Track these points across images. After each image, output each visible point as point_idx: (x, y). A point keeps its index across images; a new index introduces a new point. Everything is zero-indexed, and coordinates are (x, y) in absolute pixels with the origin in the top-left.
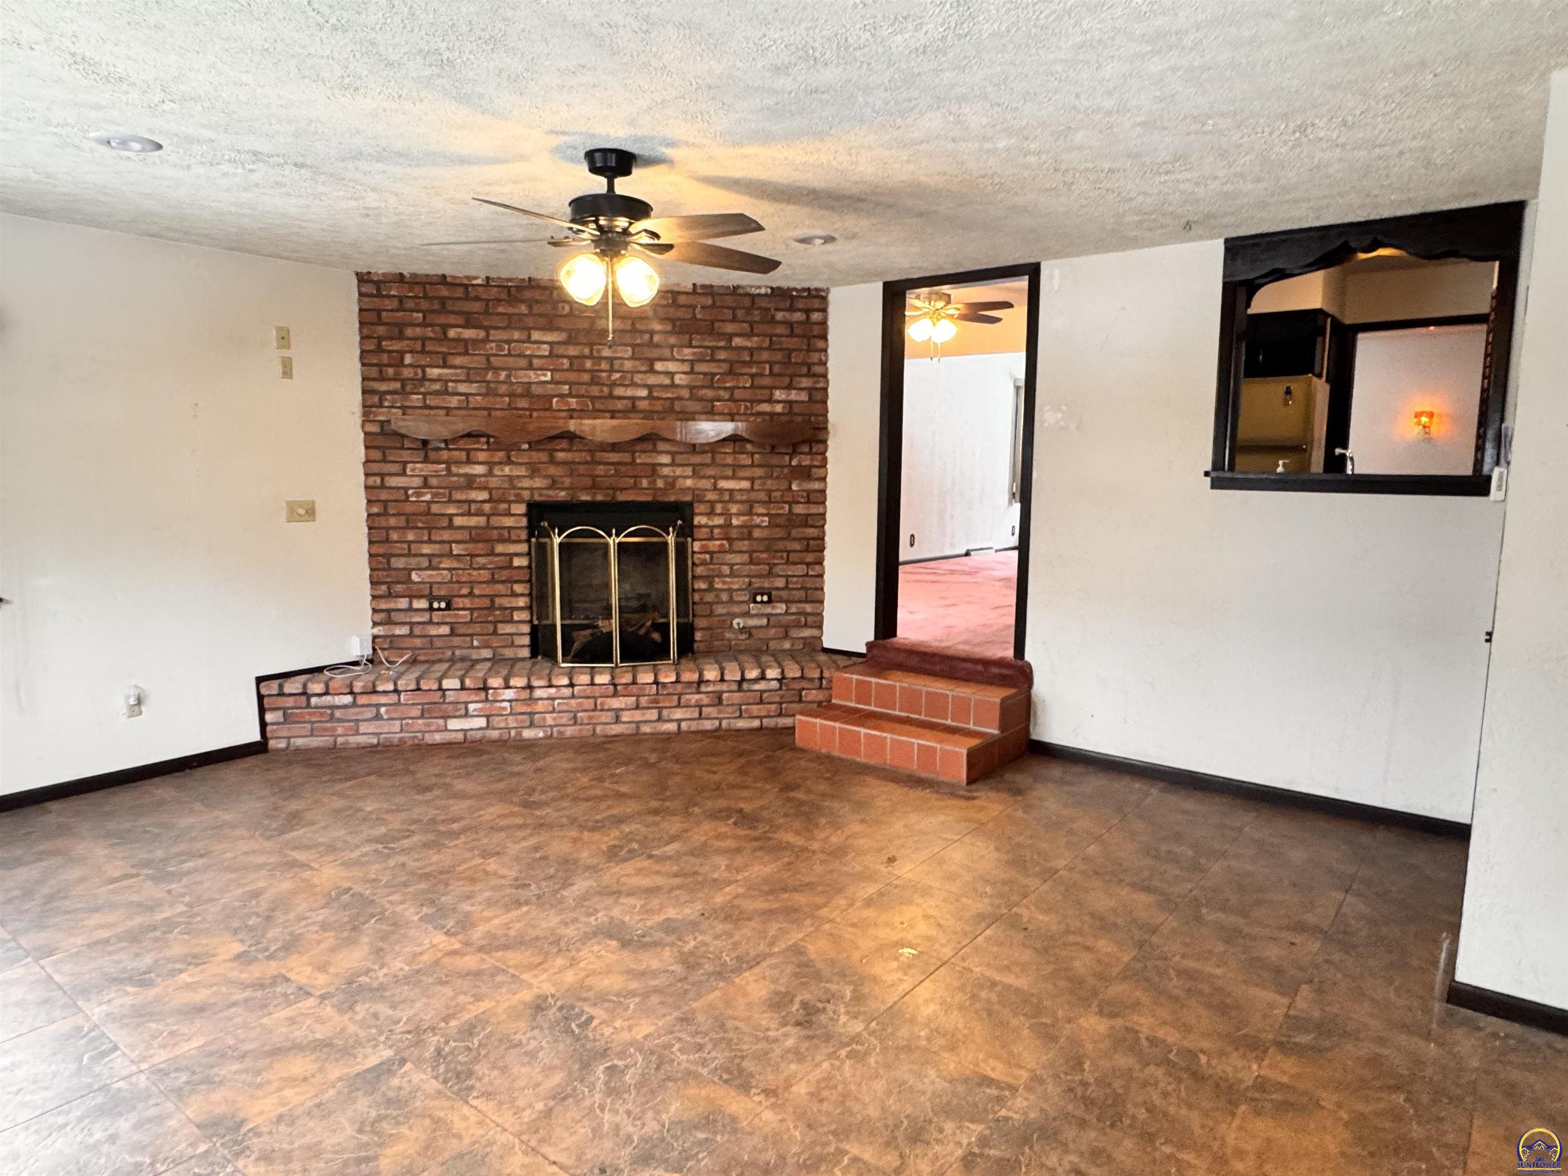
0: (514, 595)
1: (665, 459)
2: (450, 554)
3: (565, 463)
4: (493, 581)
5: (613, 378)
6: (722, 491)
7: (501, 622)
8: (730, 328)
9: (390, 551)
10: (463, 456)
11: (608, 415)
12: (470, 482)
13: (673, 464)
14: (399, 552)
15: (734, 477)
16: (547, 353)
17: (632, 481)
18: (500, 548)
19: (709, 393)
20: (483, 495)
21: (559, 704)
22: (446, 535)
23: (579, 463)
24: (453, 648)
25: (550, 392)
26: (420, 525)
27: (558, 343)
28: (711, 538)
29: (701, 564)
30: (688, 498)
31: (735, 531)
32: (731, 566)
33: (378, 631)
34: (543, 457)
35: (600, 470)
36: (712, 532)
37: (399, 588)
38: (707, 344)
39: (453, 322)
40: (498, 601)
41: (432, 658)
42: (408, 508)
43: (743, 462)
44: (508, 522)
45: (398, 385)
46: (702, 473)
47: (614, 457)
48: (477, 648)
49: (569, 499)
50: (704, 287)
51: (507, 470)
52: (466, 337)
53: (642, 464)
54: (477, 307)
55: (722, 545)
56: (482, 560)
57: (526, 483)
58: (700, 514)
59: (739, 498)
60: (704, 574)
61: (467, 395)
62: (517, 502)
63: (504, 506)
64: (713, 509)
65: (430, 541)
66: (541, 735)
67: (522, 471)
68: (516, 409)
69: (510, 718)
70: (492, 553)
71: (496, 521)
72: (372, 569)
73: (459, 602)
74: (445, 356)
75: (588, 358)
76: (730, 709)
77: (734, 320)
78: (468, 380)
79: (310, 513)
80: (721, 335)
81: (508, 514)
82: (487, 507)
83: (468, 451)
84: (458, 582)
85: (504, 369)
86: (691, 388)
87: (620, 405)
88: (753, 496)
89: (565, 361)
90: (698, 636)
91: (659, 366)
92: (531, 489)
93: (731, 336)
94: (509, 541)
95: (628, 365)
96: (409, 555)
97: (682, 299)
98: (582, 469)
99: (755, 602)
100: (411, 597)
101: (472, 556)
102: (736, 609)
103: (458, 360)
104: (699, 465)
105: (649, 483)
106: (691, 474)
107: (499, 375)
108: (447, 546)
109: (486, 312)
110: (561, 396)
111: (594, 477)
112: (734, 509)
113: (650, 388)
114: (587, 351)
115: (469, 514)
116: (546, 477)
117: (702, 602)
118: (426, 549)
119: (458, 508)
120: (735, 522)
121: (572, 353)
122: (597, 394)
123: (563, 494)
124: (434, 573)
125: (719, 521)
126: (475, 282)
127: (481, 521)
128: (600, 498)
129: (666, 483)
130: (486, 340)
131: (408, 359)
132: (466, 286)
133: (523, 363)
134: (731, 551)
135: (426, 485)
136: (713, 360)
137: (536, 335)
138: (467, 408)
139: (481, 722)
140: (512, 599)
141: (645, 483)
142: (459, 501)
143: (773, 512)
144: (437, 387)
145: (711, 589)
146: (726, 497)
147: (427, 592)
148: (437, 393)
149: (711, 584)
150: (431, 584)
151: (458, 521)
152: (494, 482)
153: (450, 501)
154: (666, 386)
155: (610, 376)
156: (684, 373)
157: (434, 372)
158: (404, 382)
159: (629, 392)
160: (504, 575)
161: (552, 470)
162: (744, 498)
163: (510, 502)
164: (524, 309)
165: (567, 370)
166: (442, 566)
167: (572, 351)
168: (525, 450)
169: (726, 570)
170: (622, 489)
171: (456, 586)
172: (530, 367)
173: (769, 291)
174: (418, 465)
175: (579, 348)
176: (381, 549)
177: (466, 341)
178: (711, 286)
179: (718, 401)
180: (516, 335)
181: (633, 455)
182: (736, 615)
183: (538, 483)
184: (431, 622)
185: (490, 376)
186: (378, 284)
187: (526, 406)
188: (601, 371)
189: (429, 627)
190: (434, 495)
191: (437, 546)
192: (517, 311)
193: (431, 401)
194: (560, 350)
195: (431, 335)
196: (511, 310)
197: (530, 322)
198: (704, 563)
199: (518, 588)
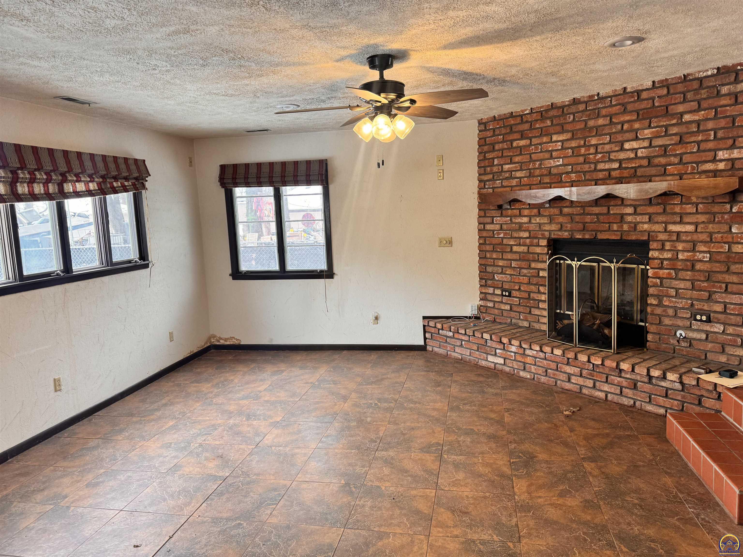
0: (539, 292)
1: (630, 210)
2: (510, 267)
3: (569, 214)
4: (529, 283)
5: (597, 157)
6: (671, 232)
7: (533, 307)
8: (681, 108)
9: (486, 263)
10: (517, 212)
11: (593, 183)
12: (521, 227)
13: (635, 213)
14: (490, 264)
15: (681, 222)
16: (560, 148)
17: (607, 225)
18: (533, 265)
19: (663, 160)
20: (526, 235)
21: (538, 361)
22: (509, 256)
23: (577, 215)
24: (511, 318)
25: (561, 172)
26: (498, 250)
27: (567, 140)
28: (661, 268)
29: (653, 286)
30: (645, 238)
31: (680, 263)
32: (677, 290)
33: (482, 303)
34: (556, 211)
35: (588, 219)
36: (662, 263)
37: (489, 282)
38: (662, 124)
39: (515, 138)
40: (532, 295)
41: (501, 321)
42: (494, 241)
43: (689, 211)
44: (538, 250)
45: (491, 176)
46: (656, 220)
47: (596, 210)
48: (522, 320)
49: (569, 237)
50: (661, 81)
51: (538, 220)
52: (521, 145)
53: (614, 214)
54: (526, 126)
55: (669, 274)
56: (525, 271)
57: (547, 227)
58: (653, 250)
59: (684, 238)
60: (655, 293)
61: (520, 178)
62: (542, 238)
63: (535, 241)
64: (663, 245)
65: (502, 259)
66: (529, 377)
67: (545, 220)
68: (544, 183)
69: (514, 362)
70: (529, 268)
71: (532, 249)
72: (480, 272)
73: (514, 293)
74: (511, 157)
75: (582, 146)
76: (643, 395)
77: (685, 100)
78: (521, 170)
79: (450, 242)
80: (673, 116)
81: (538, 246)
82: (528, 241)
83: (520, 210)
84: (514, 282)
85: (537, 161)
86: (649, 158)
87: (601, 175)
88: (695, 237)
89: (570, 150)
90: (650, 337)
91: (627, 146)
92: (550, 231)
93: (682, 114)
94: (538, 261)
95: (607, 148)
96: (494, 265)
97: (644, 95)
98: (577, 218)
99: (696, 320)
100: (495, 288)
101: (521, 268)
102: (680, 323)
103: (517, 159)
104: (654, 213)
105: (618, 227)
106: (647, 220)
107: (535, 164)
108: (509, 262)
109: (531, 129)
110: (567, 173)
111: (584, 223)
112: (680, 246)
113: (620, 162)
114: (582, 142)
115: (520, 245)
116: (558, 223)
117: (652, 314)
118: (501, 263)
119: (515, 241)
120: (680, 256)
121: (573, 146)
122: (587, 169)
123: (566, 234)
124: (504, 276)
125: (668, 255)
126: (525, 113)
127: (524, 249)
128: (587, 237)
129: (630, 227)
130: (531, 145)
131: (496, 162)
132: (521, 116)
133: (547, 155)
134: (676, 279)
135: (501, 229)
136: (666, 134)
137: (555, 138)
138: (520, 185)
139: (501, 361)
140: (539, 295)
141: (615, 227)
142: (516, 238)
143: (714, 250)
144: (507, 175)
145: (660, 304)
146: (675, 238)
147: (500, 286)
148: (507, 178)
149: (660, 301)
150: (503, 282)
151: (515, 249)
152: (532, 227)
153: (512, 238)
154: (632, 159)
155: (595, 157)
156: (644, 148)
157: (506, 167)
158: (493, 174)
159: (607, 166)
160: (535, 280)
161: (561, 219)
162: (689, 238)
163: (539, 238)
164: (549, 123)
165: (570, 156)
166: (507, 272)
167: (574, 144)
168: (547, 208)
169: (673, 292)
170: (601, 231)
171: (513, 284)
172: (551, 158)
173: (715, 71)
174: (498, 218)
175: (578, 141)
176: (483, 262)
177: (520, 147)
178: (666, 80)
179: (670, 165)
180: (545, 139)
181: (609, 208)
182: (680, 328)
183: (554, 227)
184: (502, 302)
185: (531, 166)
186: (485, 124)
187: (548, 181)
188: (589, 154)
189: (501, 305)
190: (505, 234)
191: (505, 262)
192: (545, 125)
193: (505, 183)
194: (566, 145)
195: (506, 147)
196: (542, 125)
197: (551, 130)
198: (655, 285)
199: (542, 289)
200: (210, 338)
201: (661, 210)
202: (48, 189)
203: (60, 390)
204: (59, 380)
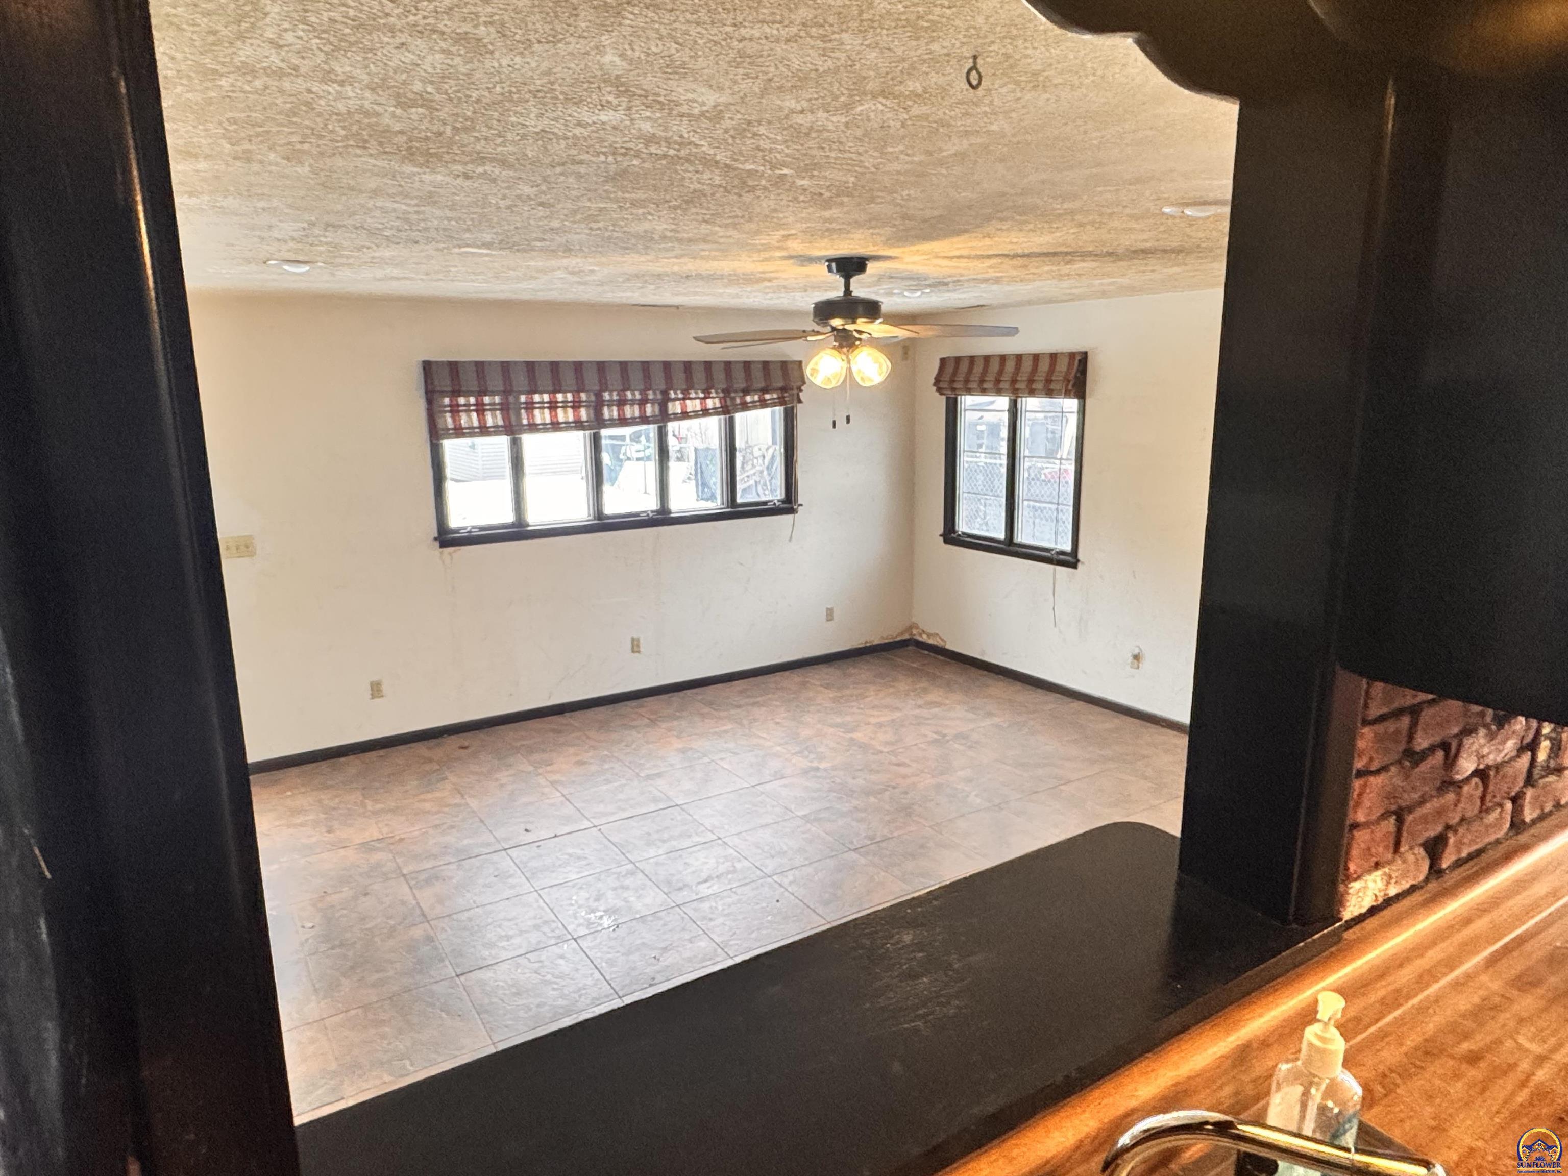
200: (911, 628)
202: (645, 412)
203: (639, 652)
204: (638, 640)
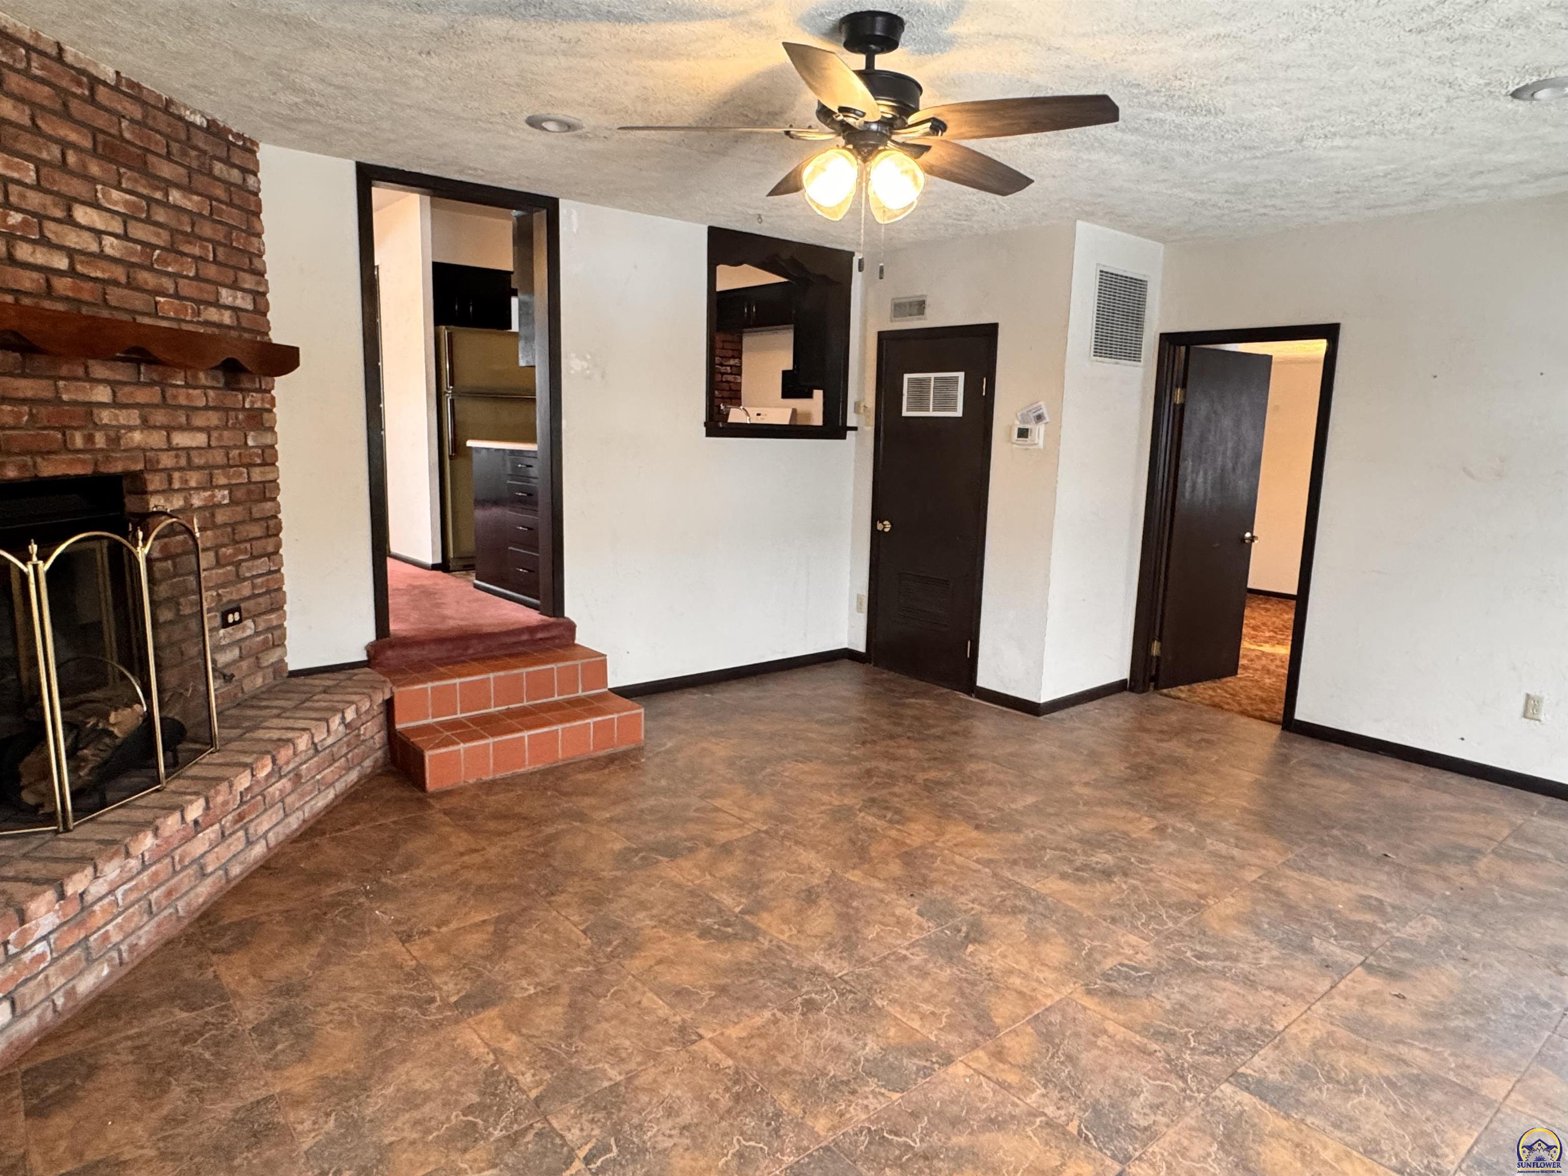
1: (102, 394)
5: (11, 223)
6: (177, 451)
8: (166, 170)
13: (116, 404)
15: (188, 427)
17: (60, 437)
19: (150, 279)
21: (125, 894)
28: (172, 533)
30: (140, 466)
38: (140, 189)
43: (196, 403)
46: (152, 422)
47: (26, 387)
50: (129, 82)
53: (69, 402)
55: (184, 543)
58: (154, 492)
59: (196, 461)
60: (168, 594)
64: (170, 480)
66: (106, 972)
77: (169, 155)
80: (155, 179)
86: (125, 266)
87: (28, 281)
88: (210, 457)
91: (79, 214)
93: (167, 185)
95: (32, 200)
97: (103, 95)
99: (226, 625)
104: (147, 405)
105: (85, 440)
106: (138, 421)
112: (193, 480)
113: (70, 253)
120: (195, 501)
125: (178, 502)
129: (109, 439)
136: (149, 221)
141: (79, 440)
143: (234, 482)
146: (184, 462)
154: (93, 255)
156: (115, 236)
159: (39, 257)
162: (202, 460)
169: (192, 582)
170: (46, 455)
173: (205, 124)
178: (140, 88)
179: (162, 295)
181: (56, 385)
201: (157, 399)
